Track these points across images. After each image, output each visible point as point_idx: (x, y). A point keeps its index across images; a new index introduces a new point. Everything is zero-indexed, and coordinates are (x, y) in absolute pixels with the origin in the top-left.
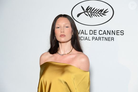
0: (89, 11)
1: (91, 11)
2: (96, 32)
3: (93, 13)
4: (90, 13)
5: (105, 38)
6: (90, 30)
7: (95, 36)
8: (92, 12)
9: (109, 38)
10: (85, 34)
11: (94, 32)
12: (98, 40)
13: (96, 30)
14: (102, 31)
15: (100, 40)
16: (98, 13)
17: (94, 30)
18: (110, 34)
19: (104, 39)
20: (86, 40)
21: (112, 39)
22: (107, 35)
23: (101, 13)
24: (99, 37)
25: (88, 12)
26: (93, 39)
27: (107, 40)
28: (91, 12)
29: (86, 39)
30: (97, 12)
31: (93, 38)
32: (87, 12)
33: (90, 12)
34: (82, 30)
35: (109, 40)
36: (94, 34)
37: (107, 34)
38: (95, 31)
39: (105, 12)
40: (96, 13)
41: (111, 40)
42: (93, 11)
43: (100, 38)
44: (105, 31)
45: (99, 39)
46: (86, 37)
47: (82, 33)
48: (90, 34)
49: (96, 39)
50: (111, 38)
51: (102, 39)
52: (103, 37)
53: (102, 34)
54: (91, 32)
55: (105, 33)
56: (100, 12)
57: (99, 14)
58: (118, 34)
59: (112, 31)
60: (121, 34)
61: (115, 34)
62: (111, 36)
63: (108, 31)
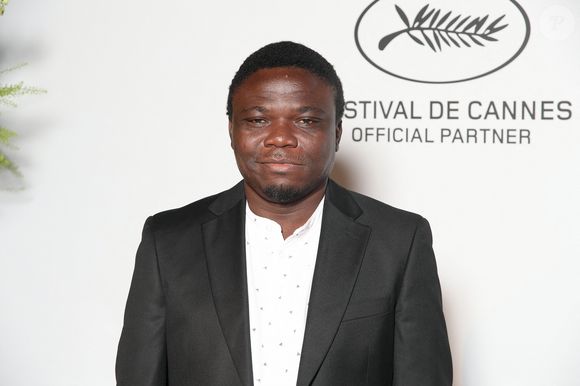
0: (426, 24)
1: (434, 26)
2: (457, 110)
3: (444, 34)
4: (430, 34)
5: (495, 132)
6: (432, 103)
7: (453, 125)
8: (439, 30)
9: (511, 133)
10: (412, 117)
11: (450, 110)
12: (465, 139)
13: (457, 102)
14: (480, 104)
15: (472, 139)
16: (463, 32)
17: (449, 103)
18: (514, 116)
19: (489, 134)
20: (417, 141)
21: (521, 137)
22: (504, 118)
23: (475, 34)
24: (468, 130)
25: (422, 30)
26: (442, 136)
27: (501, 141)
28: (433, 29)
29: (414, 137)
30: (460, 29)
31: (446, 133)
32: (418, 28)
33: (430, 28)
34: (401, 103)
35: (511, 139)
36: (449, 118)
37: (500, 115)
38: (452, 106)
39: (492, 29)
40: (457, 33)
41: (517, 139)
42: (443, 27)
43: (472, 135)
44: (492, 103)
45: (468, 136)
46: (417, 130)
47: (397, 113)
48: (432, 117)
49: (458, 136)
50: (517, 133)
51: (480, 135)
52: (485, 130)
53: (480, 116)
54: (436, 107)
55: (495, 113)
56: (472, 30)
57: (470, 35)
58: (546, 114)
59: (524, 104)
60: (559, 117)
61: (533, 117)
62: (518, 124)
63: (505, 104)
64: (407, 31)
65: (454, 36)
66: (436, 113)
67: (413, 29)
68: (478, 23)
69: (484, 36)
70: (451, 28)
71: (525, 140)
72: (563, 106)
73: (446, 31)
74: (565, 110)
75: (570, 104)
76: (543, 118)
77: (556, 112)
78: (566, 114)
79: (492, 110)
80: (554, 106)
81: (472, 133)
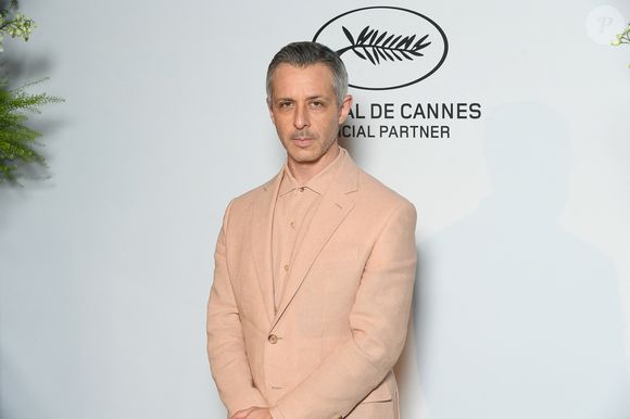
1: (373, 44)
2: (392, 111)
3: (381, 50)
4: (370, 50)
5: (422, 128)
6: (373, 105)
7: (389, 123)
8: (377, 47)
9: (434, 129)
10: (357, 117)
11: (386, 110)
12: (399, 134)
13: (393, 105)
14: (410, 106)
15: (404, 134)
16: (396, 49)
17: (386, 105)
18: (436, 116)
19: (418, 130)
20: (361, 136)
21: (442, 132)
22: (429, 118)
23: (405, 50)
24: (401, 127)
25: (364, 47)
26: (381, 132)
27: (427, 136)
28: (373, 47)
29: (359, 133)
30: (394, 47)
31: (384, 129)
32: (361, 45)
33: (370, 46)
35: (434, 134)
36: (386, 117)
37: (426, 115)
38: (389, 108)
40: (392, 50)
41: (439, 134)
43: (404, 131)
44: (419, 105)
45: (402, 132)
46: (361, 127)
48: (373, 117)
49: (393, 132)
50: (439, 129)
51: (411, 131)
52: (414, 127)
53: (410, 116)
54: (376, 109)
55: (422, 113)
56: (403, 47)
57: (401, 51)
58: (461, 114)
59: (444, 106)
60: (471, 116)
61: (451, 116)
62: (440, 122)
63: (429, 105)
64: (352, 48)
65: (388, 51)
66: (376, 113)
67: (357, 46)
68: (408, 41)
69: (412, 52)
70: (387, 46)
71: (445, 135)
72: (474, 108)
73: (383, 47)
74: (476, 111)
75: (479, 106)
76: (459, 117)
77: (469, 112)
78: (476, 114)
79: (419, 111)
80: (467, 108)
81: (404, 129)
